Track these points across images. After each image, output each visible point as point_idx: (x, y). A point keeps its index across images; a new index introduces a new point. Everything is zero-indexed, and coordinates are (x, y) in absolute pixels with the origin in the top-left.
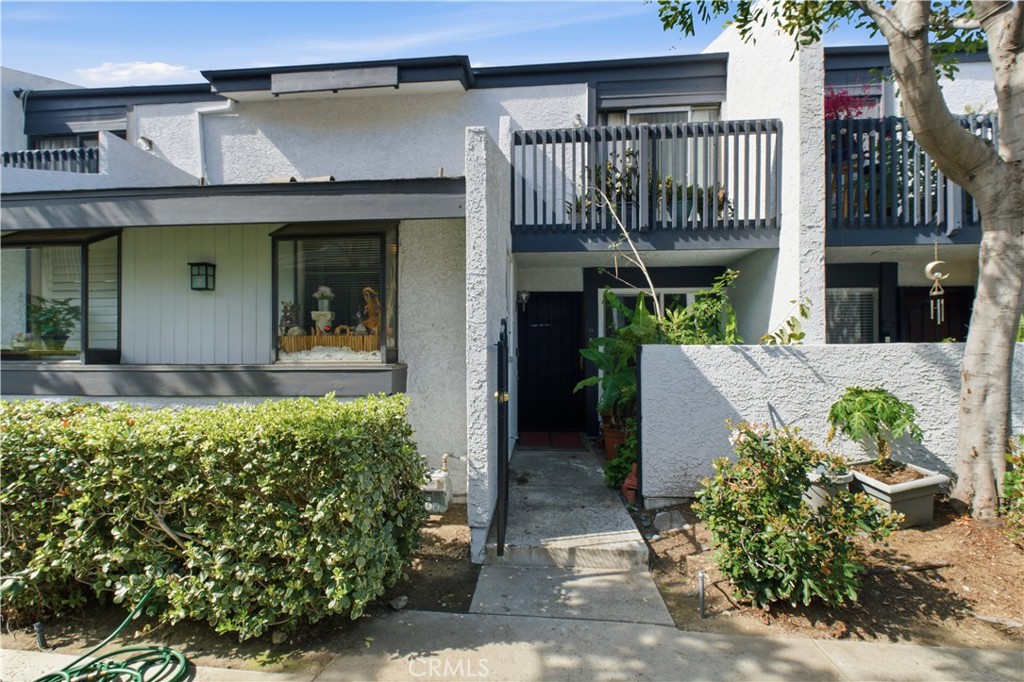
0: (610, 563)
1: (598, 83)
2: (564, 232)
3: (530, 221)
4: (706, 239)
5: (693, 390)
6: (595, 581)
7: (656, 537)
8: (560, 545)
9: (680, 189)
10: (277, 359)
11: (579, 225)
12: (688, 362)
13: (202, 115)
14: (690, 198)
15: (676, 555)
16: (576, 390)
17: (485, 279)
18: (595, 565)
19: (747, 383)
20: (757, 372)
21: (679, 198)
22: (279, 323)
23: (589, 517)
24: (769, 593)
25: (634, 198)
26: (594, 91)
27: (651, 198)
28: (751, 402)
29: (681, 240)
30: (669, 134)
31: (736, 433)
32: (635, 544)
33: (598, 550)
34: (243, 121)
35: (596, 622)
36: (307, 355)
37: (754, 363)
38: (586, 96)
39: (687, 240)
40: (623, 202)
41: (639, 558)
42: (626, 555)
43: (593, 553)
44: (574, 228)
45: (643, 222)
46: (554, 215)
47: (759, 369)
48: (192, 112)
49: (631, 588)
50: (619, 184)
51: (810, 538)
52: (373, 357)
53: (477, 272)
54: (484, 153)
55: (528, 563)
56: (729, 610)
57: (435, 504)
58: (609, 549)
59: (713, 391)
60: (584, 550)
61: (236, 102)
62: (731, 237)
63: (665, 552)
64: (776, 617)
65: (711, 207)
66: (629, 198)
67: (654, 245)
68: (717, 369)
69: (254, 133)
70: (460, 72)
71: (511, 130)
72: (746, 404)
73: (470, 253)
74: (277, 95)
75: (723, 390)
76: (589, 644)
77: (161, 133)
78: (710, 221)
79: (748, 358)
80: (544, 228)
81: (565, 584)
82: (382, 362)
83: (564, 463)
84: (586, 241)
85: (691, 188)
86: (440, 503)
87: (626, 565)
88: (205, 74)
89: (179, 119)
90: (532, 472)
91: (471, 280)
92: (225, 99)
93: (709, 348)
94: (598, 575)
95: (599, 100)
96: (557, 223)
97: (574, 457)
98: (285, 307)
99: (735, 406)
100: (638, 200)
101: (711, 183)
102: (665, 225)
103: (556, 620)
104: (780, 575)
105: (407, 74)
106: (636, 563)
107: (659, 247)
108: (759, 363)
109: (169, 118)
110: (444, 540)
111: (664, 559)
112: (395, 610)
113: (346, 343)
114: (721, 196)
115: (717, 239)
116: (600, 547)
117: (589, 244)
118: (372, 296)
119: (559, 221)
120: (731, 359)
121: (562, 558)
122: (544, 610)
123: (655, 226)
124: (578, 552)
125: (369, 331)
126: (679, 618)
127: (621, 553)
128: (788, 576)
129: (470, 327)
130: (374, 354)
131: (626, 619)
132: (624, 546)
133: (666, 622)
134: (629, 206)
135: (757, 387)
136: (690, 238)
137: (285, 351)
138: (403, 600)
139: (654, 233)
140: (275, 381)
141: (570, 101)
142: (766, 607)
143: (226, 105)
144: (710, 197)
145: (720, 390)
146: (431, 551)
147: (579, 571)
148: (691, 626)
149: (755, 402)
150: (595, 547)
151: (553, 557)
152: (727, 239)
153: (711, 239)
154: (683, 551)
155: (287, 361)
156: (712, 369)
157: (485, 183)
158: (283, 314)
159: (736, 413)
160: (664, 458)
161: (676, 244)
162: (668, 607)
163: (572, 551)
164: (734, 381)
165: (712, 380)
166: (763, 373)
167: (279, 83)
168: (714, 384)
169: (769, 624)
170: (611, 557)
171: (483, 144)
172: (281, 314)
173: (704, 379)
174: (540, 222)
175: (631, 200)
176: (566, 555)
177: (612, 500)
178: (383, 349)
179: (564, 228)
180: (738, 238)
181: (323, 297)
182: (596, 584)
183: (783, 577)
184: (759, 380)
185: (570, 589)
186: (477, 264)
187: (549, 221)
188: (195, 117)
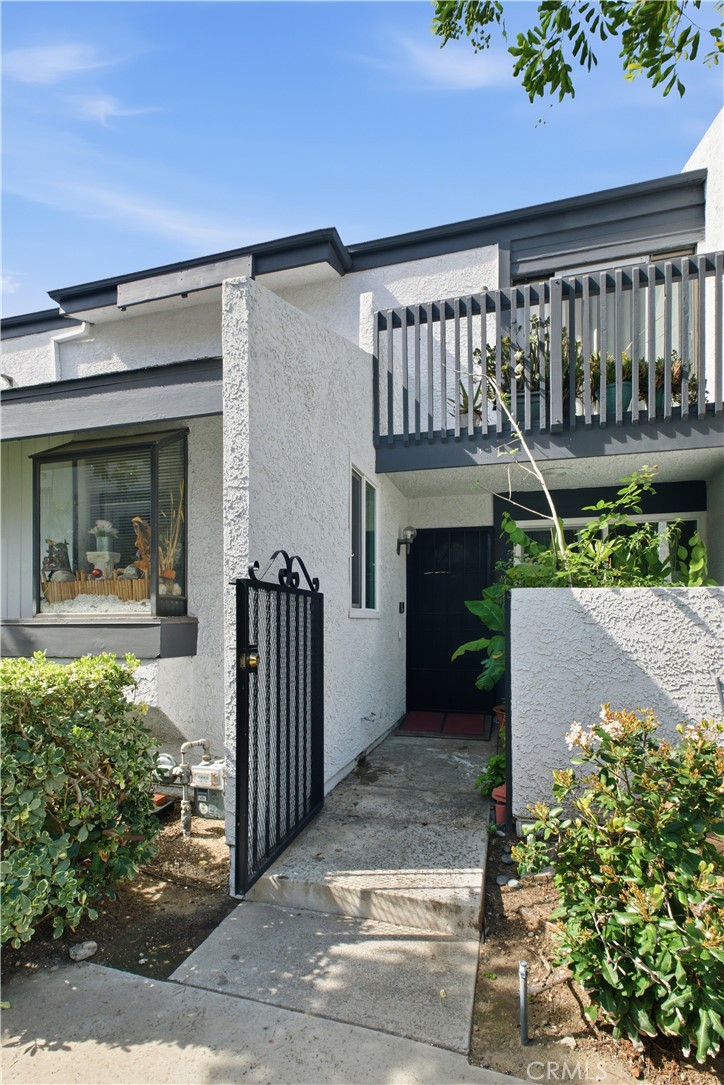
0: (421, 922)
1: (513, 241)
2: (444, 441)
3: (398, 430)
4: (654, 437)
5: (590, 657)
6: (381, 951)
7: (513, 883)
8: (349, 884)
9: (611, 367)
10: (39, 611)
11: (463, 430)
12: (582, 614)
13: (59, 344)
14: (627, 379)
15: (532, 918)
16: (454, 657)
17: (247, 493)
18: (398, 922)
19: (681, 647)
20: (698, 630)
21: (611, 379)
22: (42, 567)
23: (423, 842)
24: (643, 1019)
25: (542, 385)
26: (507, 253)
27: (566, 384)
28: (687, 678)
29: (613, 440)
30: (594, 288)
31: (576, 728)
32: (464, 895)
33: (402, 897)
34: (98, 346)
35: (340, 1025)
36: (71, 606)
37: (693, 615)
38: (496, 262)
39: (624, 441)
40: (527, 393)
41: (464, 917)
42: (444, 909)
43: (396, 901)
44: (457, 434)
45: (557, 417)
46: (431, 419)
47: (701, 624)
48: (48, 342)
49: (433, 968)
50: (518, 368)
51: (708, 935)
52: (142, 607)
53: (236, 484)
54: (246, 312)
55: (303, 905)
56: (576, 1036)
57: (212, 807)
58: (420, 898)
59: (622, 657)
60: (382, 895)
61: (92, 324)
62: (693, 431)
63: (518, 912)
64: (658, 1064)
65: (660, 389)
66: (535, 386)
67: (571, 450)
68: (629, 625)
69: (110, 359)
70: (326, 251)
71: (373, 311)
72: (679, 681)
73: (228, 457)
74: (124, 308)
75: (641, 657)
76: (302, 1067)
77: (21, 369)
78: (659, 408)
79: (681, 606)
80: (418, 438)
81: (335, 949)
82: (152, 615)
83: (444, 757)
84: (475, 452)
85: (629, 364)
86: (217, 805)
87: (446, 927)
88: (53, 294)
89: (37, 351)
90: (391, 766)
91: (230, 495)
92: (78, 323)
93: (618, 593)
94: (394, 938)
95: (514, 264)
96: (435, 429)
97: (463, 749)
98: (51, 547)
99: (660, 683)
100: (548, 388)
101: (660, 354)
102: (588, 421)
103: (281, 1011)
104: (661, 992)
105: (264, 264)
106: (460, 925)
107: (581, 452)
108: (701, 614)
109: (28, 351)
110: (214, 857)
111: (511, 923)
112: (74, 961)
113: (113, 591)
114: (676, 370)
115: (671, 435)
116: (407, 894)
117: (480, 456)
118: (142, 528)
119: (437, 427)
120: (653, 609)
121: (353, 904)
122: (274, 990)
123: (573, 423)
124: (374, 899)
125: (139, 574)
126: (483, 1037)
127: (436, 906)
128: (674, 998)
129: (227, 562)
130: (144, 604)
131: (390, 1027)
132: (444, 896)
133: (455, 1043)
134: (535, 397)
135: (697, 653)
136: (628, 437)
137: (48, 601)
138: (89, 947)
139: (572, 433)
140: (32, 639)
141: (474, 271)
142: (638, 1046)
143: (80, 330)
144: (660, 374)
145: (635, 657)
146: (190, 871)
147: (370, 927)
148: (497, 1058)
149: (695, 678)
150: (400, 893)
151: (338, 901)
152: (687, 434)
153: (661, 436)
154: (544, 912)
155: (50, 613)
156: (622, 624)
157: (246, 357)
158: (47, 555)
159: (662, 695)
160: (545, 760)
161: (607, 446)
162: (474, 1012)
163: (366, 895)
164: (659, 643)
165: (621, 641)
166: (707, 631)
167: (126, 294)
168: (624, 648)
169: (641, 1077)
170: (421, 911)
171: (244, 301)
172: (44, 554)
173: (608, 641)
174: (412, 430)
175: (538, 389)
176: (357, 901)
177: (477, 817)
178: (154, 598)
179: (444, 436)
180: (705, 432)
181: (102, 534)
182: (378, 957)
183: (666, 997)
184: (703, 641)
185: (335, 959)
186: (236, 472)
187: (424, 428)
188: (52, 347)
